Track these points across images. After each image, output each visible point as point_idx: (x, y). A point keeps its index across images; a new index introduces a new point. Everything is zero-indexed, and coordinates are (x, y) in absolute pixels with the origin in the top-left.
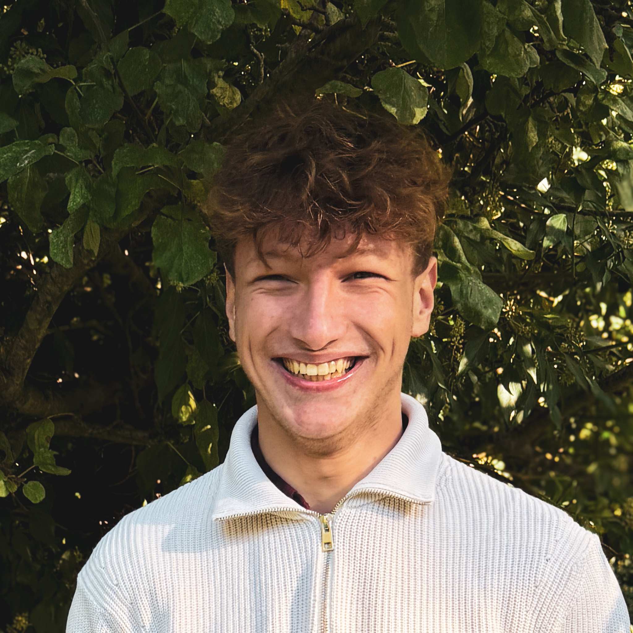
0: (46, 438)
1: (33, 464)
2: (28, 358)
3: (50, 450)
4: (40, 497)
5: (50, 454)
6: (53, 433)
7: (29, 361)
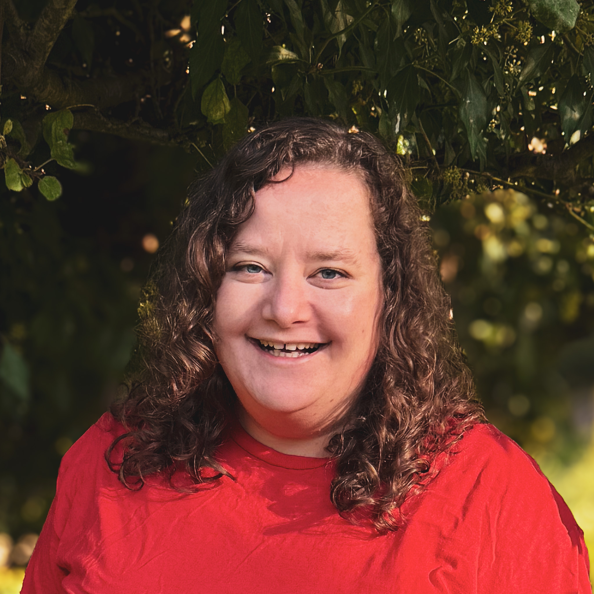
0: (65, 131)
1: (50, 157)
2: (50, 41)
3: (69, 144)
4: (56, 194)
5: (68, 148)
6: (72, 124)
7: (51, 44)
